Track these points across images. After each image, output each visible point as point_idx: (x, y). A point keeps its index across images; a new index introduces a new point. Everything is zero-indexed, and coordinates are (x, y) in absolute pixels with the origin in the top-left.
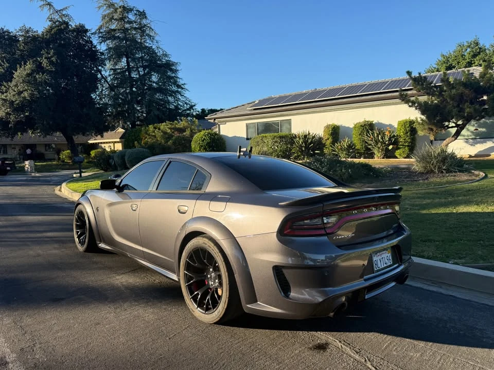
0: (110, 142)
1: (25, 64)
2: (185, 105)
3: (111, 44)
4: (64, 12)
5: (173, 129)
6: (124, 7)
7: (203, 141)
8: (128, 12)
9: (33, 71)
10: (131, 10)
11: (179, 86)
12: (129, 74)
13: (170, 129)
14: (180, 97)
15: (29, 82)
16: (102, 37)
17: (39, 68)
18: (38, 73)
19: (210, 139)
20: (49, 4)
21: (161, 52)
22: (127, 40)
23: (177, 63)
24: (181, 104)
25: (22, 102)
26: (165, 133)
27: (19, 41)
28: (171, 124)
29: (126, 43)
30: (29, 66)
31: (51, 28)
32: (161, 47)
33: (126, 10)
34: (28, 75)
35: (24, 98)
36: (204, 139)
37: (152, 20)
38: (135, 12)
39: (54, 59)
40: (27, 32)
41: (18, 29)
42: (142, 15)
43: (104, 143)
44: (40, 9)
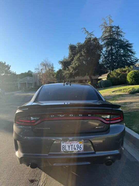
0: (105, 78)
1: (77, 55)
2: (135, 60)
3: (105, 41)
4: (92, 34)
5: (121, 71)
6: (110, 27)
7: (131, 75)
8: (112, 28)
9: (79, 57)
10: (113, 27)
11: (132, 53)
12: (112, 52)
13: (120, 71)
14: (132, 57)
15: (78, 60)
16: (102, 40)
17: (81, 55)
18: (81, 57)
19: (135, 74)
20: (87, 32)
21: (125, 40)
22: (111, 39)
23: (132, 44)
24: (133, 60)
25: (76, 67)
26: (117, 73)
27: (76, 47)
28: (120, 69)
29: (111, 40)
30: (78, 55)
31: (86, 41)
32: (125, 38)
33: (111, 27)
34: (78, 58)
35: (76, 66)
36: (132, 74)
37: (122, 28)
38: (115, 27)
39: (85, 51)
40: (79, 44)
41: (76, 44)
42: (118, 28)
43: (103, 78)
44: (85, 34)
